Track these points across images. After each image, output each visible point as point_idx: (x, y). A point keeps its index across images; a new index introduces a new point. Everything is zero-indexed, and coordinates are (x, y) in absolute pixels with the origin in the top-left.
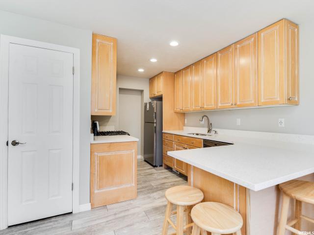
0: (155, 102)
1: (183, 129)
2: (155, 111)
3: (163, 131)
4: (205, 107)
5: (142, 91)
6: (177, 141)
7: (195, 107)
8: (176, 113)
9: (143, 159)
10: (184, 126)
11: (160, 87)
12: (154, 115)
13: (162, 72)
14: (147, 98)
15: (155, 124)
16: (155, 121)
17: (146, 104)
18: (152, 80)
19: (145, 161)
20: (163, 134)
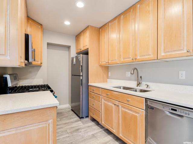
0: (81, 55)
1: (107, 81)
2: (81, 64)
3: (89, 84)
4: (138, 58)
5: (69, 47)
6: (105, 95)
7: (123, 59)
8: (101, 66)
9: (71, 108)
10: (108, 78)
11: (86, 42)
12: (80, 69)
13: (88, 26)
14: (73, 53)
15: (81, 77)
16: (81, 74)
17: (73, 58)
18: (78, 37)
19: (72, 110)
20: (89, 87)
